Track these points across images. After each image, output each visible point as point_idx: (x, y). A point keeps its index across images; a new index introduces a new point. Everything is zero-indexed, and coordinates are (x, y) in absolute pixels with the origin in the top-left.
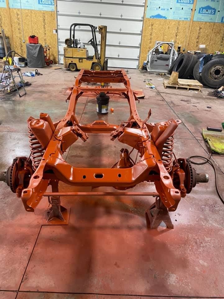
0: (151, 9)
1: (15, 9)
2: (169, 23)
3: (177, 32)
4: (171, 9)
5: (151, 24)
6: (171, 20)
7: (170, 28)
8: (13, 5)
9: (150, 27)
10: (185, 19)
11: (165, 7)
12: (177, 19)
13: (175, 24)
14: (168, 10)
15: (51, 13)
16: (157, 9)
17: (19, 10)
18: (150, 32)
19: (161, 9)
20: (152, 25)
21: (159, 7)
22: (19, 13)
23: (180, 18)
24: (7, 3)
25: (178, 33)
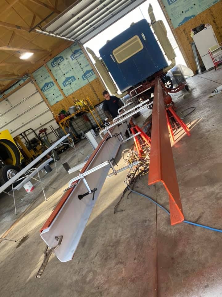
0: (175, 19)
1: (70, 95)
2: (200, 17)
3: (213, 19)
4: (194, 5)
5: (182, 31)
6: (201, 13)
7: (203, 21)
8: (67, 94)
9: (183, 34)
10: (214, 3)
11: (187, 8)
12: (206, 9)
13: (207, 14)
14: (192, 8)
15: (95, 80)
16: (181, 15)
17: (72, 94)
18: (186, 37)
19: (185, 12)
20: (184, 31)
21: (183, 12)
22: (74, 96)
23: (209, 6)
24: (63, 94)
25: (215, 19)
